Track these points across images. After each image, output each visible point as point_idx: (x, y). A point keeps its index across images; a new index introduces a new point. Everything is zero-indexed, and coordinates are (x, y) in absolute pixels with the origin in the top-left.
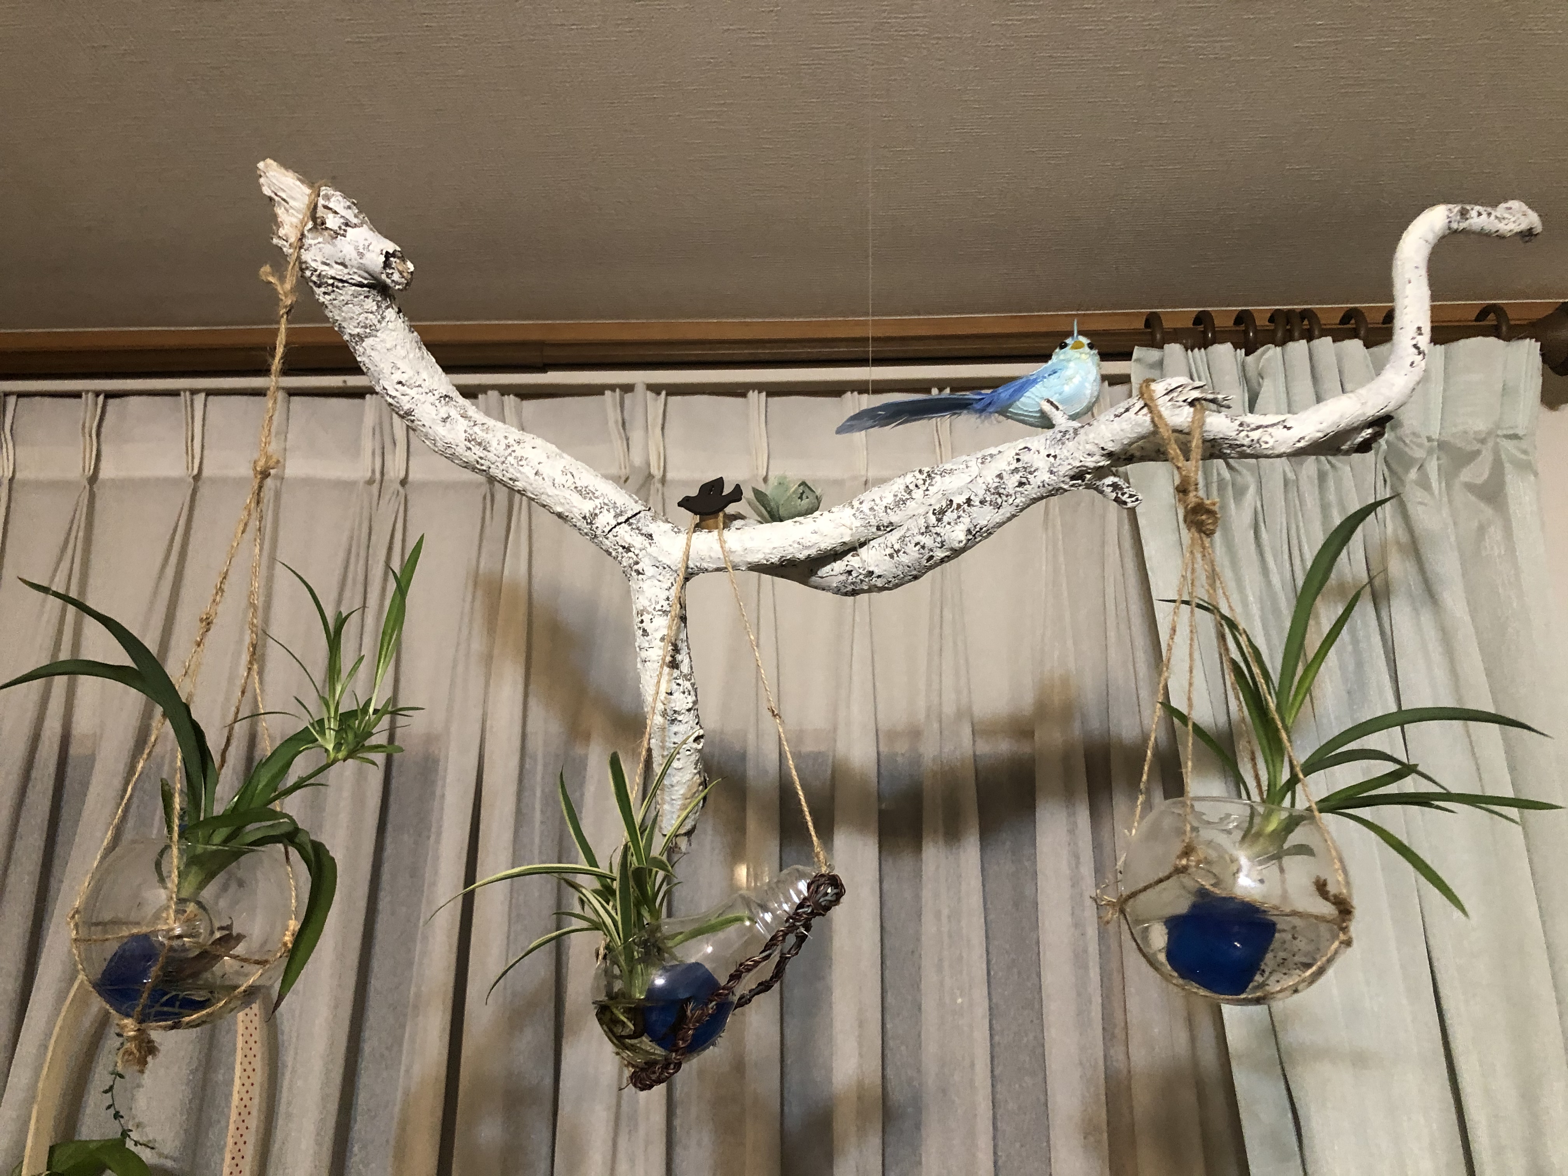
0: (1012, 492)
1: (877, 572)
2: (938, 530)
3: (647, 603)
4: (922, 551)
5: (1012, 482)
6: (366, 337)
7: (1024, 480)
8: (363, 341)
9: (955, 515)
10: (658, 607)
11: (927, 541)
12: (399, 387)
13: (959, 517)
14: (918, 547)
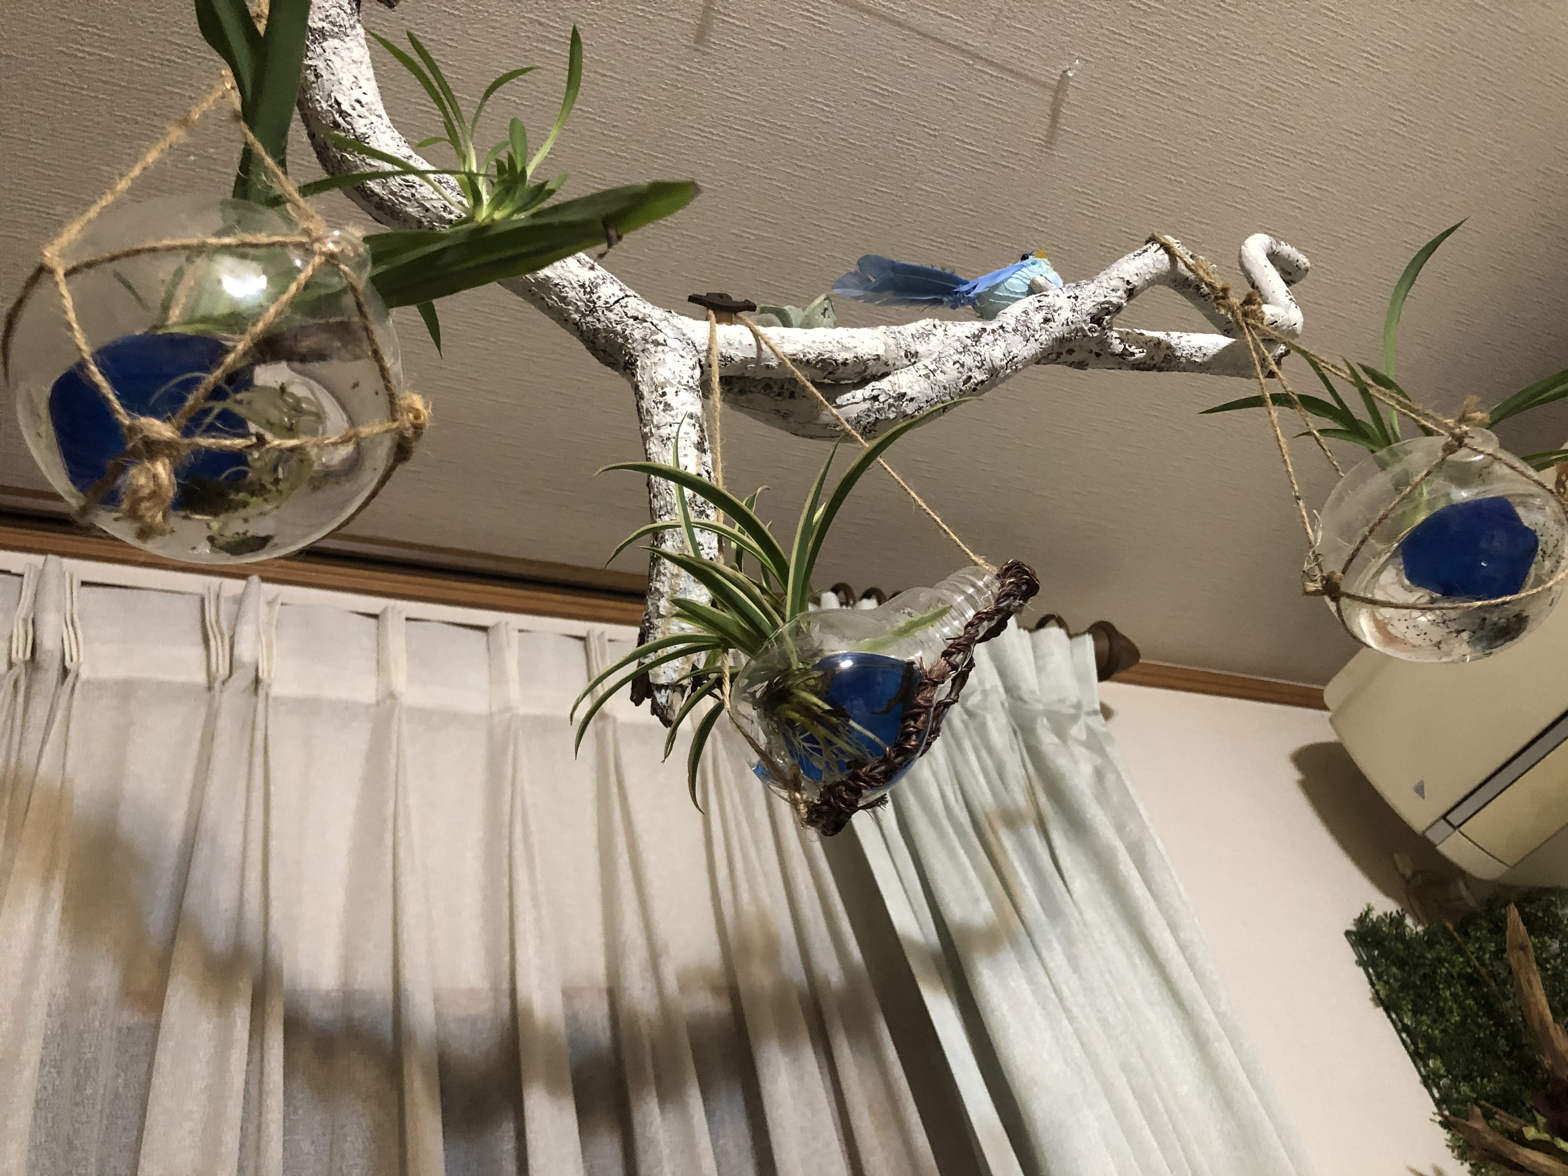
0: (1038, 328)
1: (910, 393)
2: (977, 349)
3: (669, 376)
4: (961, 369)
5: (1038, 318)
6: (332, 37)
7: (1049, 316)
8: (325, 39)
9: (991, 338)
10: (684, 382)
11: (967, 359)
12: (357, 105)
13: (996, 340)
14: (957, 365)
